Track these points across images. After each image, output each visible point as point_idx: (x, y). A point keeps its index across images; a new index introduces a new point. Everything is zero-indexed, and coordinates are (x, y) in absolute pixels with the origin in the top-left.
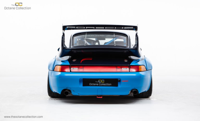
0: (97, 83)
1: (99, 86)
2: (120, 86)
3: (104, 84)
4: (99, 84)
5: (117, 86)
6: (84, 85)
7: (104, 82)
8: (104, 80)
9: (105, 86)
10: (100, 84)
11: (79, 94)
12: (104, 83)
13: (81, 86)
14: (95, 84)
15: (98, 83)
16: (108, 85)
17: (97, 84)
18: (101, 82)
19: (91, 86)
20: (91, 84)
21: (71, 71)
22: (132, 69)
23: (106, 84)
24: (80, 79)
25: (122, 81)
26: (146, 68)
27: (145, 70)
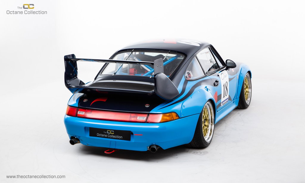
0: (105, 134)
1: (107, 137)
2: (133, 140)
3: (114, 137)
4: (107, 136)
5: (129, 139)
6: (90, 135)
7: (113, 133)
8: (113, 131)
9: (115, 138)
10: (109, 136)
11: (88, 144)
12: (114, 135)
13: (88, 135)
14: (103, 135)
15: (107, 134)
16: (119, 137)
17: (106, 136)
18: (110, 133)
19: (99, 137)
21: (77, 116)
22: (151, 118)
23: (116, 137)
24: (85, 128)
25: (134, 134)
26: (177, 115)
27: (174, 119)
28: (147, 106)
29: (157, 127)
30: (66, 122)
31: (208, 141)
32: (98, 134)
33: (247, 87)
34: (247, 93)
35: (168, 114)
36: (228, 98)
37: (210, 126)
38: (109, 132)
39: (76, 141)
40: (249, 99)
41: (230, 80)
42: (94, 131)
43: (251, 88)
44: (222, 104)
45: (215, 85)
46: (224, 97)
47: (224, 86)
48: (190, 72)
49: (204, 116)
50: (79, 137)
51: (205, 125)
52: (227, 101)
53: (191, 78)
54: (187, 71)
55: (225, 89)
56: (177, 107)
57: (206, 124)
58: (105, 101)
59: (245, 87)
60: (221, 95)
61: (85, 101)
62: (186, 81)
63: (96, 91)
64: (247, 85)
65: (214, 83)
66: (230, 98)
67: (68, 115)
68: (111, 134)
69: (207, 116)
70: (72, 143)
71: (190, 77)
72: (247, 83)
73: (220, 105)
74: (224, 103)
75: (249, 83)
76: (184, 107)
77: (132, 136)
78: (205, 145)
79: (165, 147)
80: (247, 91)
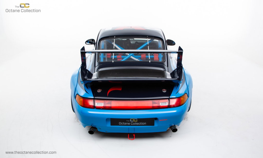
0: (128, 122)
1: (130, 125)
2: (156, 124)
3: (137, 124)
5: (153, 125)
6: (111, 125)
7: (137, 121)
8: (137, 119)
10: (132, 124)
11: (106, 131)
12: (137, 122)
13: (109, 125)
14: (125, 124)
15: (130, 122)
16: (142, 124)
17: (129, 124)
18: (133, 121)
19: (121, 125)
20: (121, 124)
21: (95, 108)
23: (139, 124)
24: (107, 120)
25: (159, 119)
27: (187, 99)
28: (164, 91)
58: (121, 90)
70: (91, 132)
77: (156, 121)
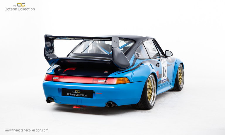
0: (74, 93)
1: (75, 96)
2: (94, 98)
3: (80, 95)
5: (92, 97)
6: (62, 95)
7: (80, 93)
8: (80, 91)
9: (81, 97)
10: (76, 95)
12: (80, 94)
13: (60, 95)
14: (72, 95)
15: (75, 93)
16: (84, 96)
17: (74, 95)
19: (69, 96)
21: (52, 80)
22: (108, 81)
23: (82, 95)
24: (59, 89)
25: (95, 93)
26: (129, 80)
27: (126, 82)
28: (106, 72)
29: (113, 87)
30: (45, 86)
31: (152, 104)
32: (68, 94)
33: (180, 75)
34: (180, 79)
35: (121, 79)
36: (166, 79)
37: (153, 93)
38: (77, 92)
39: (51, 100)
40: (182, 85)
41: (168, 65)
42: (65, 92)
43: (183, 76)
44: (162, 82)
45: (157, 66)
46: (163, 77)
47: (163, 68)
48: (139, 53)
49: (149, 85)
50: (54, 97)
51: (149, 93)
52: (166, 81)
53: (139, 58)
54: (136, 52)
55: (165, 71)
56: (129, 75)
57: (150, 91)
58: (74, 69)
59: (179, 74)
60: (161, 74)
61: (59, 70)
62: (136, 59)
63: (67, 62)
64: (180, 74)
65: (156, 64)
66: (168, 79)
67: (46, 80)
68: (78, 94)
69: (151, 85)
70: (48, 101)
71: (138, 56)
72: (181, 72)
73: (160, 82)
74: (163, 81)
75: (182, 72)
76: (134, 74)
77: (94, 94)
78: (149, 107)
79: (119, 104)
80: (181, 78)
